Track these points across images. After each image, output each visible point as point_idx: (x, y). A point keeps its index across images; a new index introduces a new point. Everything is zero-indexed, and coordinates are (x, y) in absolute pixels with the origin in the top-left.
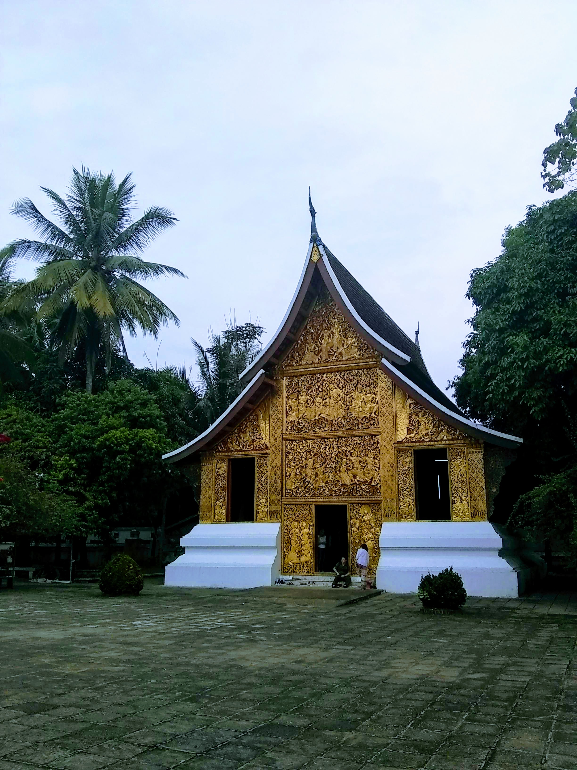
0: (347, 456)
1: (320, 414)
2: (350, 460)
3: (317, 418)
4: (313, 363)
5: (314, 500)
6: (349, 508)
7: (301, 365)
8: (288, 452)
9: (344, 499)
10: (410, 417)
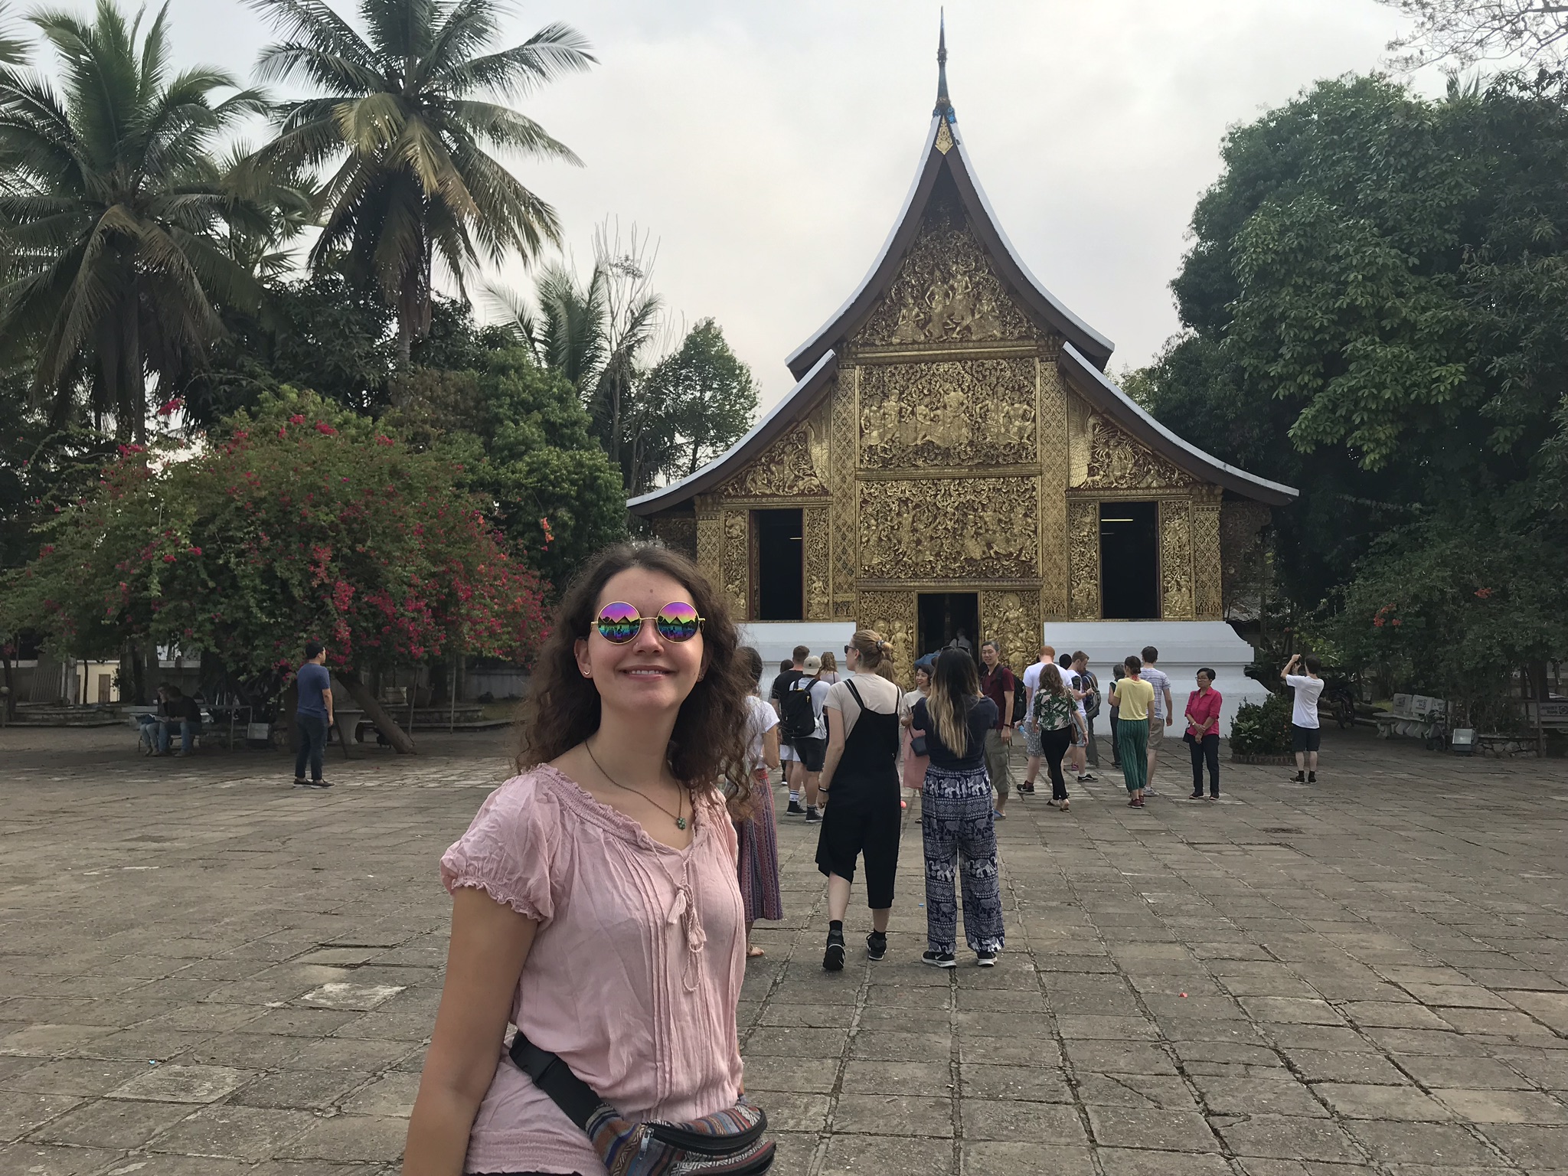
0: (975, 510)
1: (925, 436)
2: (980, 517)
3: (919, 442)
4: (914, 342)
5: (917, 584)
6: (981, 597)
7: (891, 344)
8: (865, 501)
9: (972, 583)
10: (1094, 447)
